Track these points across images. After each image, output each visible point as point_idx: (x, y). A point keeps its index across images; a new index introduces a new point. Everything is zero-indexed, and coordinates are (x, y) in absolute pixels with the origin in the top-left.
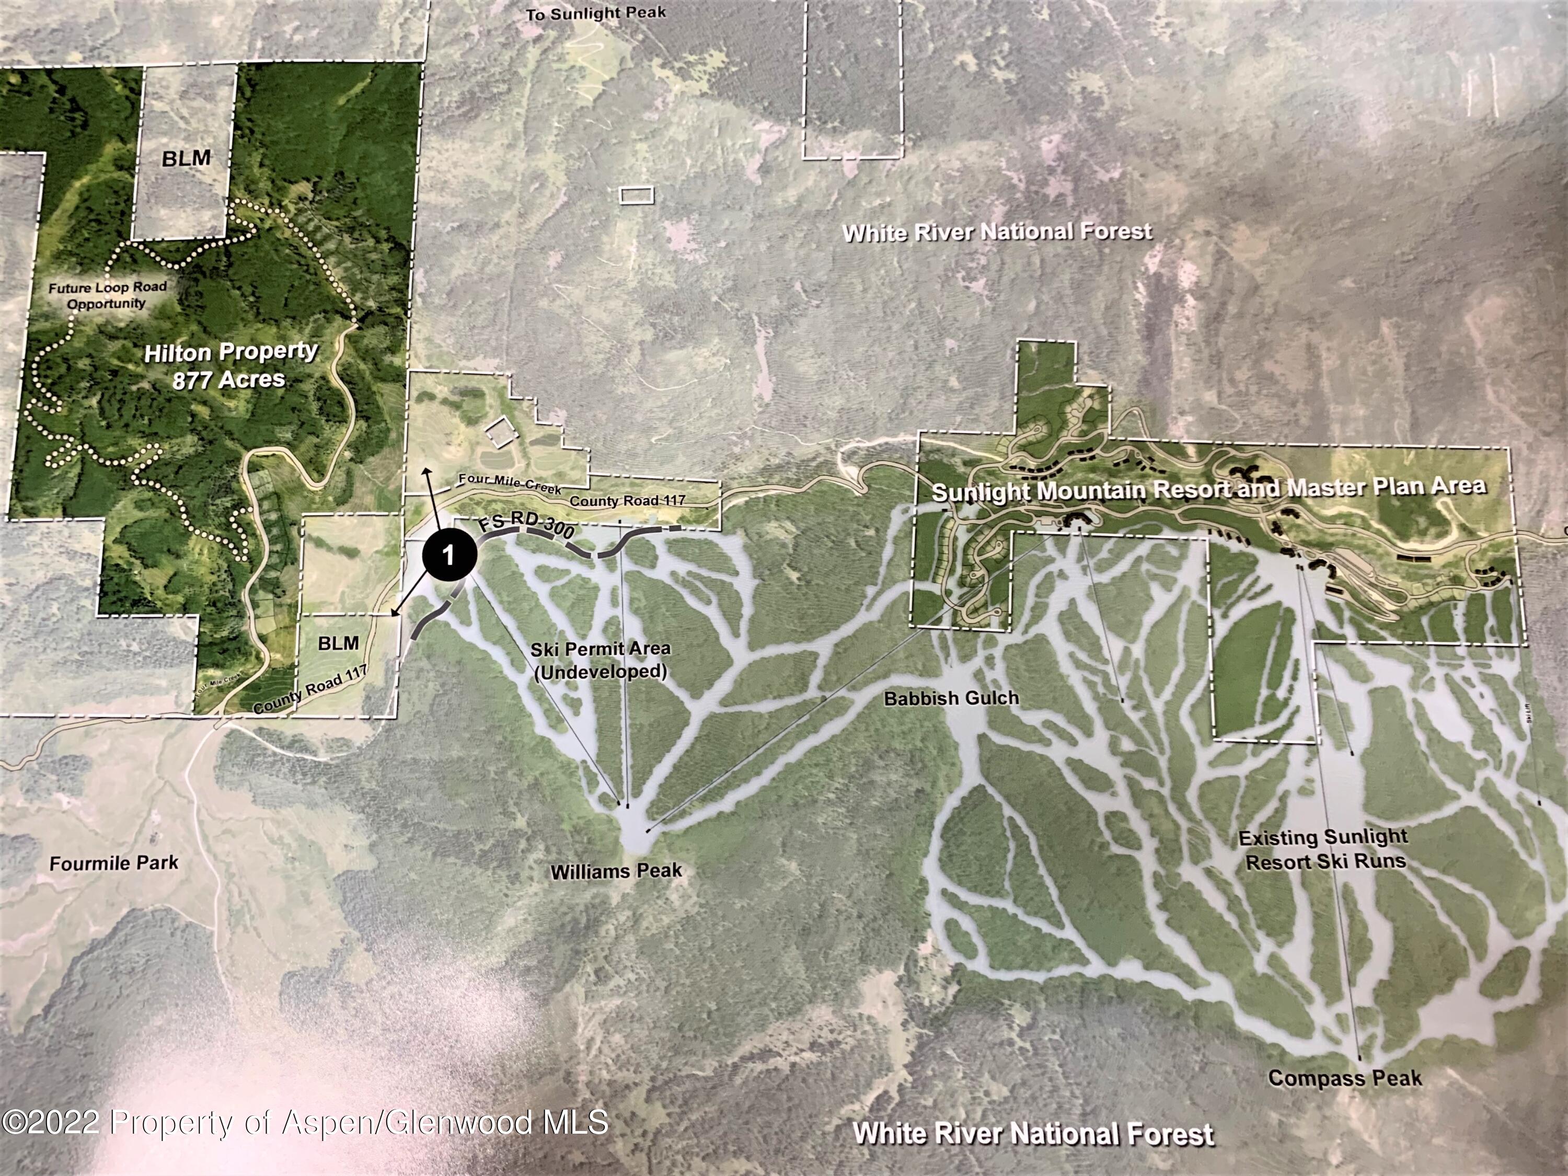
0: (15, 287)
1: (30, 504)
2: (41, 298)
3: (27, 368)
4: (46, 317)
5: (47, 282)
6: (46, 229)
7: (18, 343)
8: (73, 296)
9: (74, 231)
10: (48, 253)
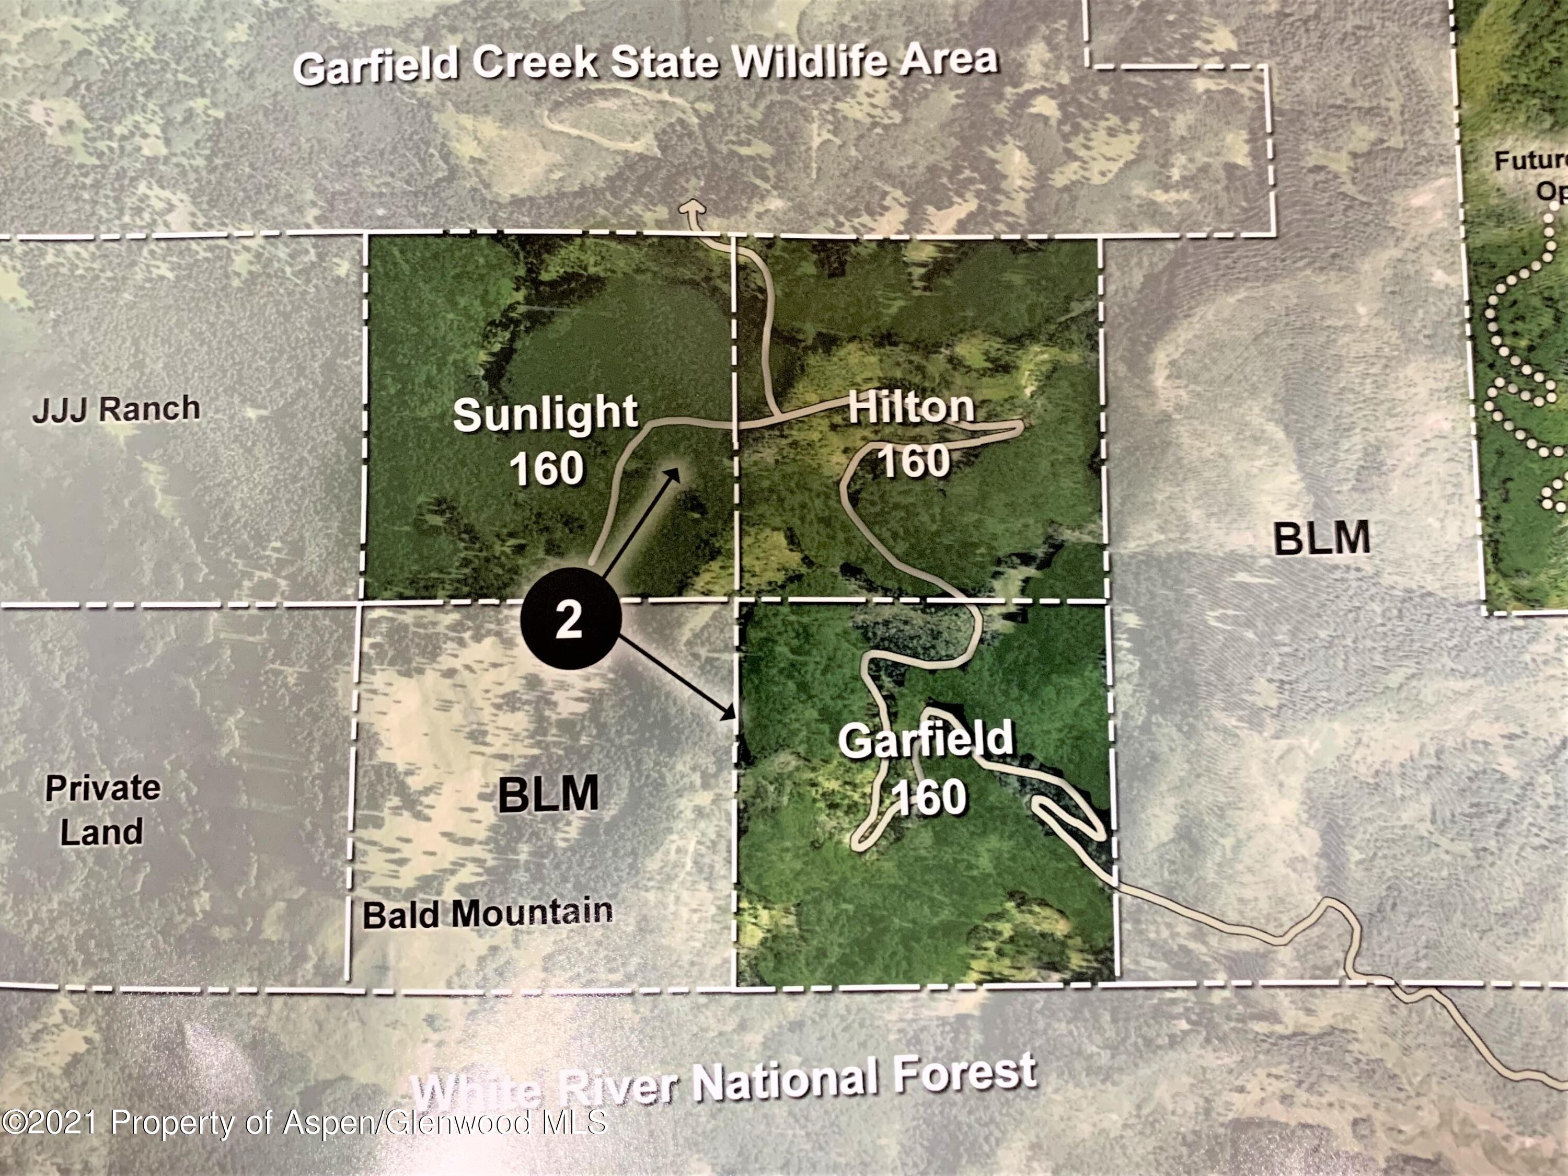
0: (1427, 160)
1: (1525, 583)
2: (1483, 180)
3: (1478, 318)
4: (1500, 219)
5: (1490, 148)
6: (1469, 41)
7: (1450, 269)
8: (1547, 174)
9: (1527, 47)
10: (1481, 91)
